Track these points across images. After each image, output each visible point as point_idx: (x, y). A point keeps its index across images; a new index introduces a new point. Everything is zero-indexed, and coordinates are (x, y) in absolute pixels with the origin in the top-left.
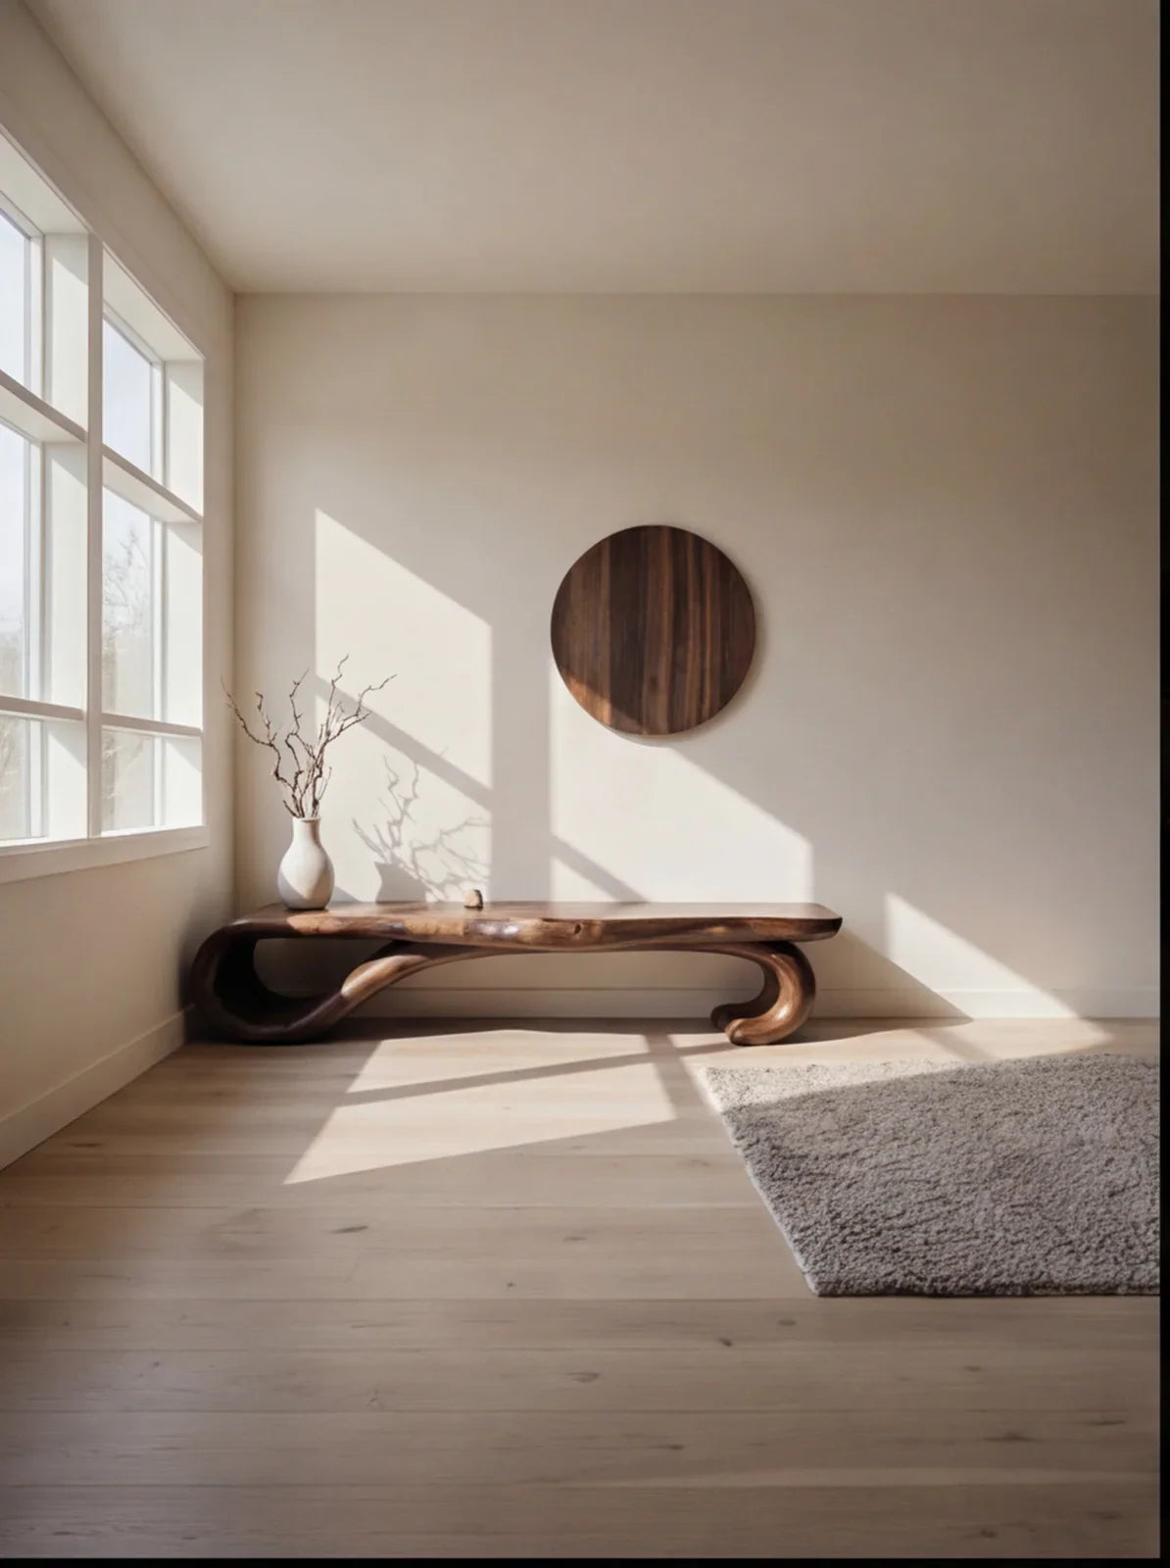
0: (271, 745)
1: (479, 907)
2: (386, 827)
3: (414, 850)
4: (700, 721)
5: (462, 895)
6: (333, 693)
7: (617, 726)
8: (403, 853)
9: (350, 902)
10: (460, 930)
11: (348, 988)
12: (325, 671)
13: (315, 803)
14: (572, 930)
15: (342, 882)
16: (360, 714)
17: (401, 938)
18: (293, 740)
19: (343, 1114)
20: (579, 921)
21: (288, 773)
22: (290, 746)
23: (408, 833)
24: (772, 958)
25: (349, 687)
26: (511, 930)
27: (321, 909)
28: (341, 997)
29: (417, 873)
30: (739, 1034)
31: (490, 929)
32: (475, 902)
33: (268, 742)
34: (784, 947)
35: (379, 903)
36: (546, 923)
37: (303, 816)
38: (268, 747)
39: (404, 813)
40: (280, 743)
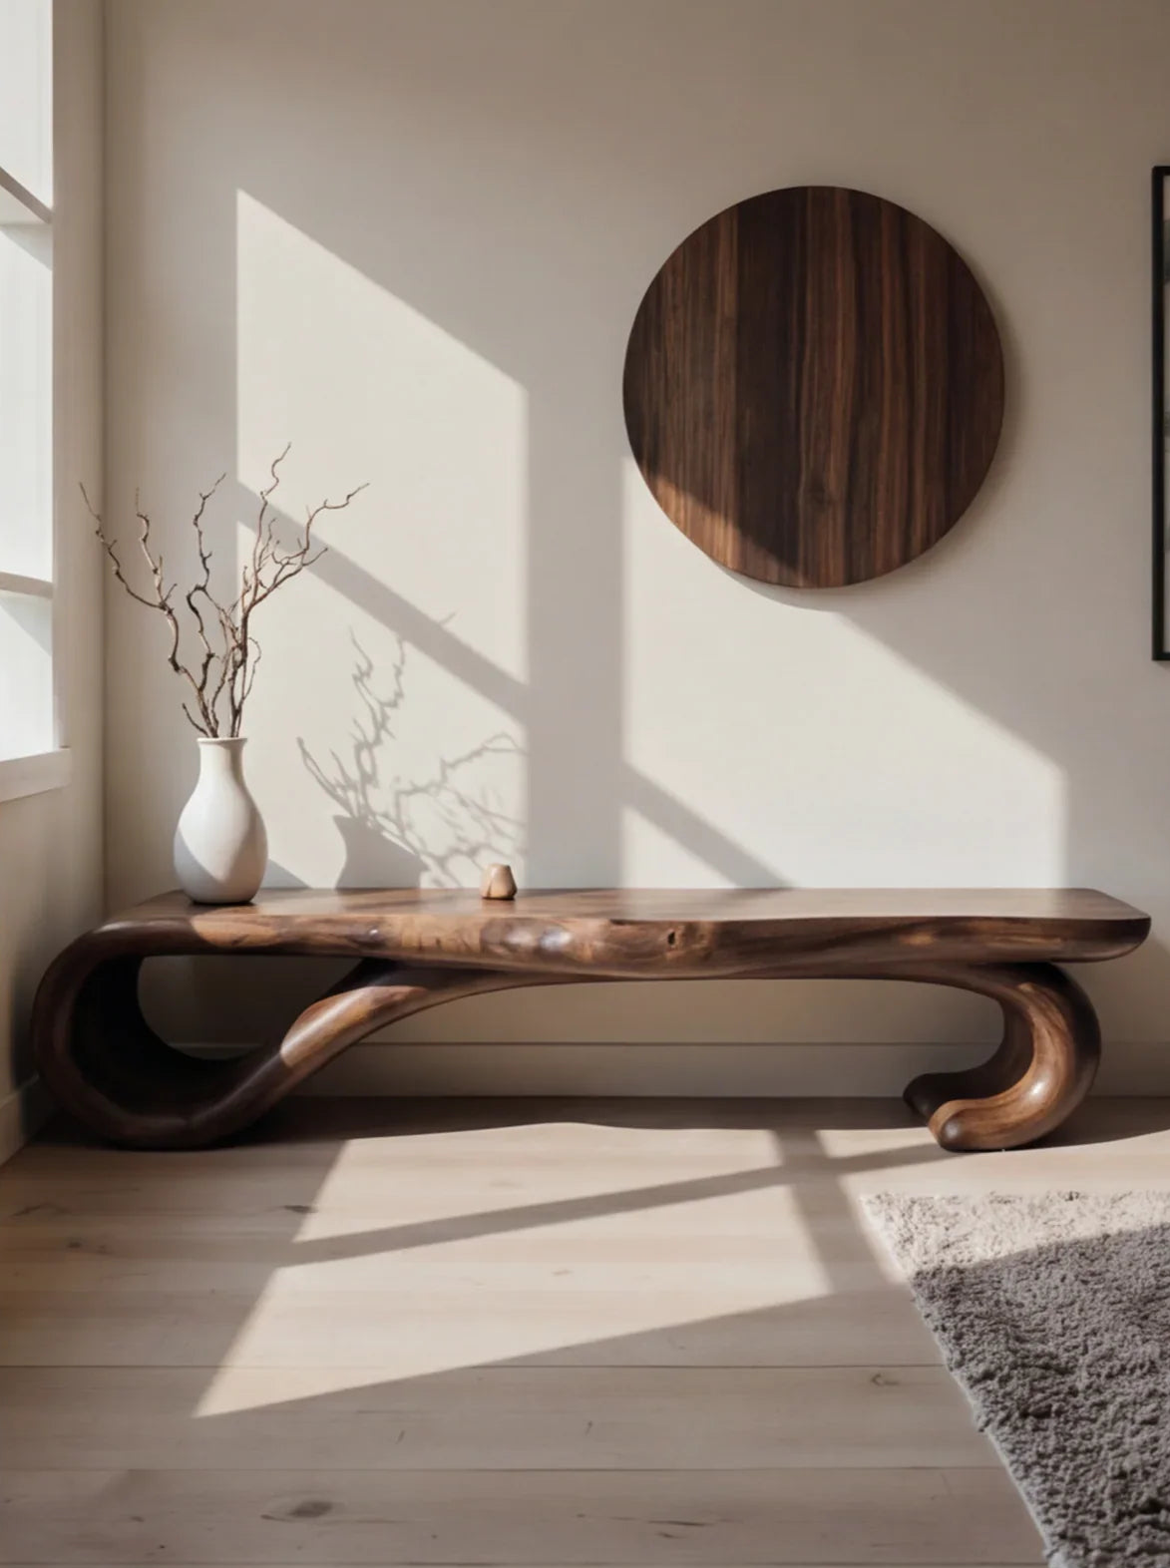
0: (163, 606)
1: (509, 898)
2: (352, 752)
3: (398, 794)
4: (906, 559)
5: (477, 876)
6: (264, 517)
7: (746, 570)
8: (380, 800)
9: (296, 889)
10: (474, 940)
11: (292, 1044)
12: (252, 474)
13: (237, 712)
14: (663, 938)
15: (282, 854)
16: (307, 552)
17: (377, 953)
18: (198, 599)
19: (291, 1284)
20: (671, 924)
21: (191, 660)
22: (194, 609)
23: (388, 762)
24: (1022, 993)
25: (290, 503)
26: (561, 939)
27: (244, 902)
28: (281, 1064)
29: (403, 838)
30: (952, 1132)
31: (523, 938)
32: (499, 890)
33: (158, 601)
34: (1046, 973)
35: (344, 890)
36: (615, 928)
37: (215, 735)
38: (158, 610)
39: (380, 725)
40: (178, 604)
